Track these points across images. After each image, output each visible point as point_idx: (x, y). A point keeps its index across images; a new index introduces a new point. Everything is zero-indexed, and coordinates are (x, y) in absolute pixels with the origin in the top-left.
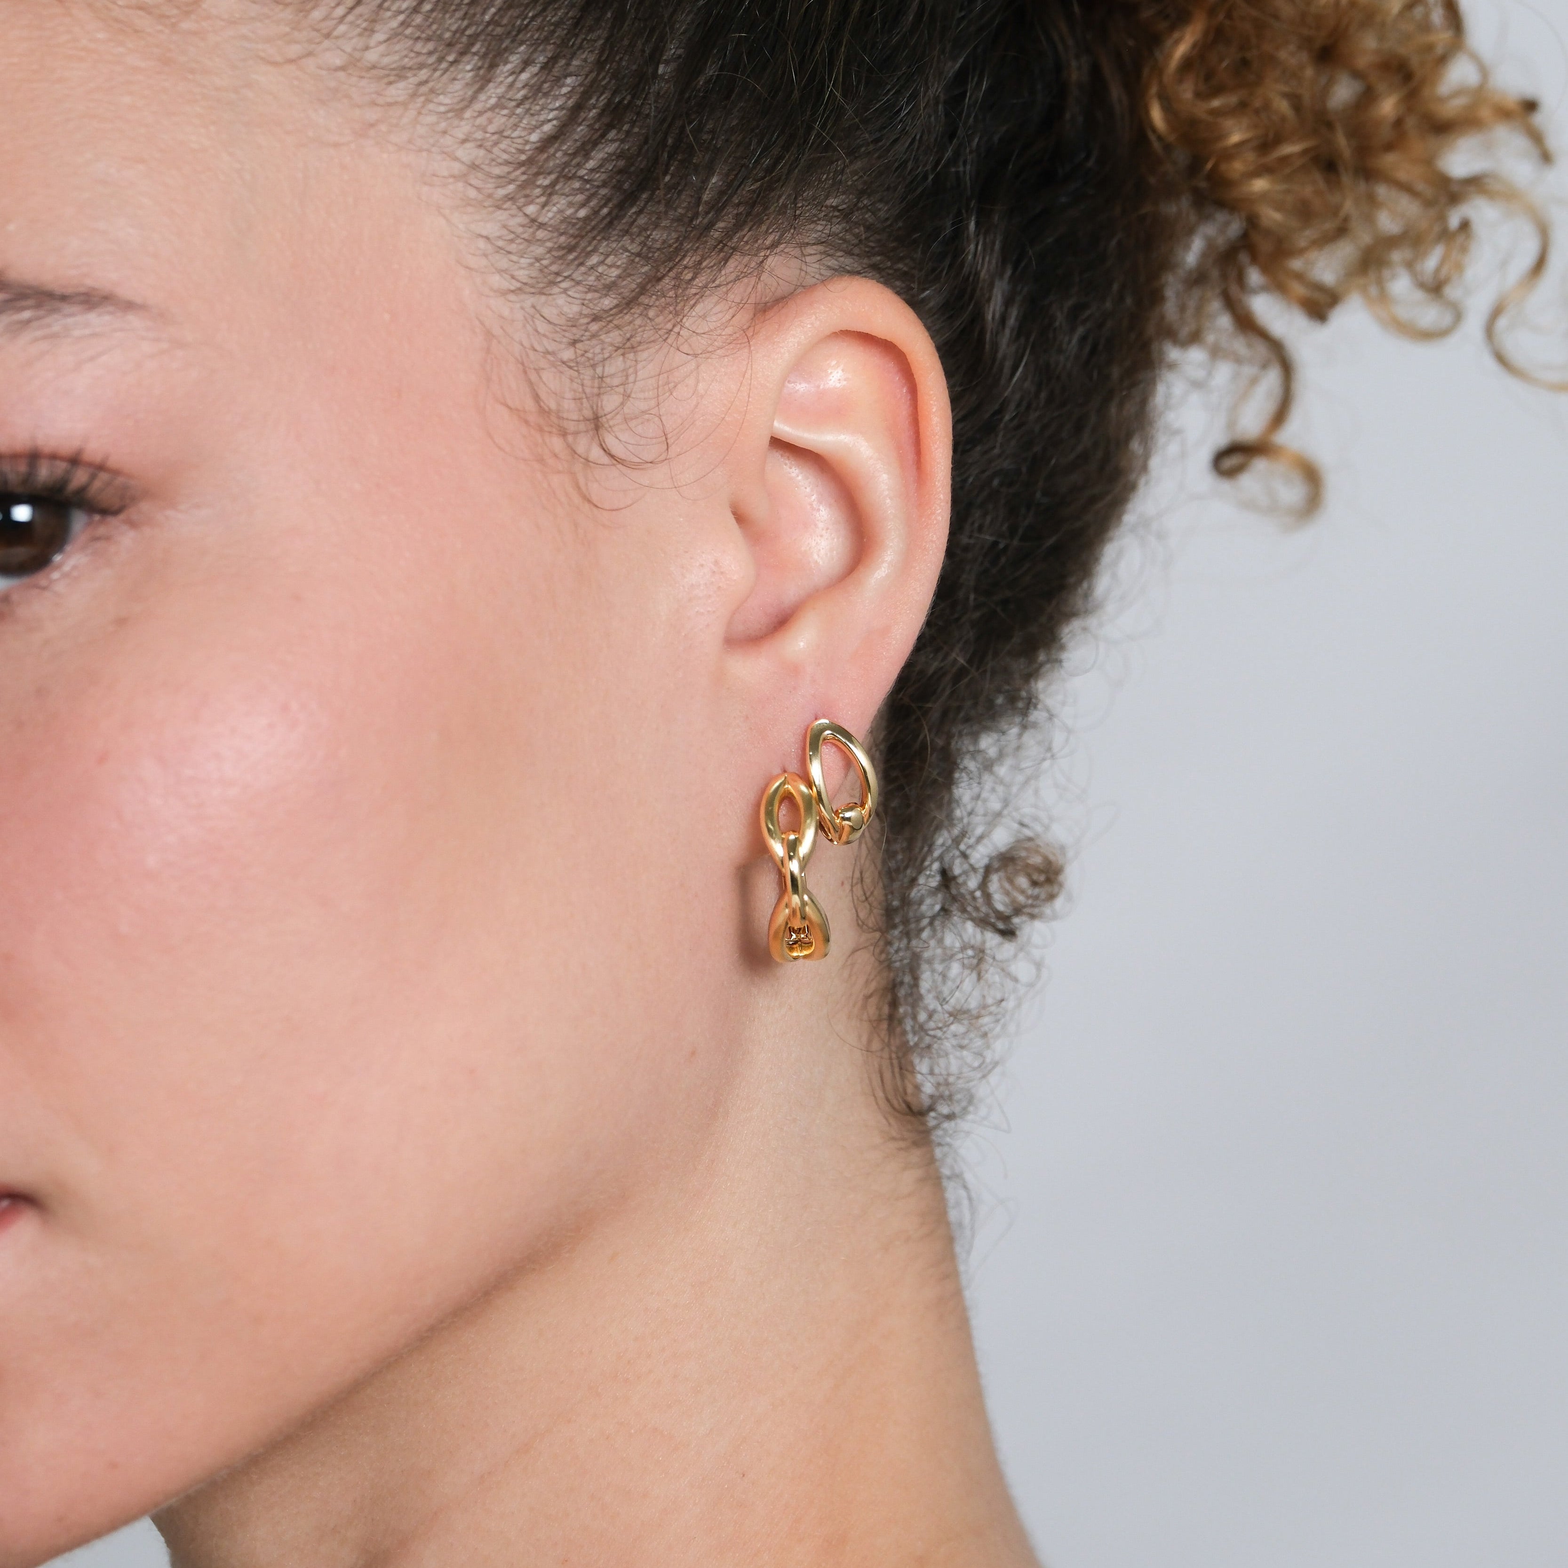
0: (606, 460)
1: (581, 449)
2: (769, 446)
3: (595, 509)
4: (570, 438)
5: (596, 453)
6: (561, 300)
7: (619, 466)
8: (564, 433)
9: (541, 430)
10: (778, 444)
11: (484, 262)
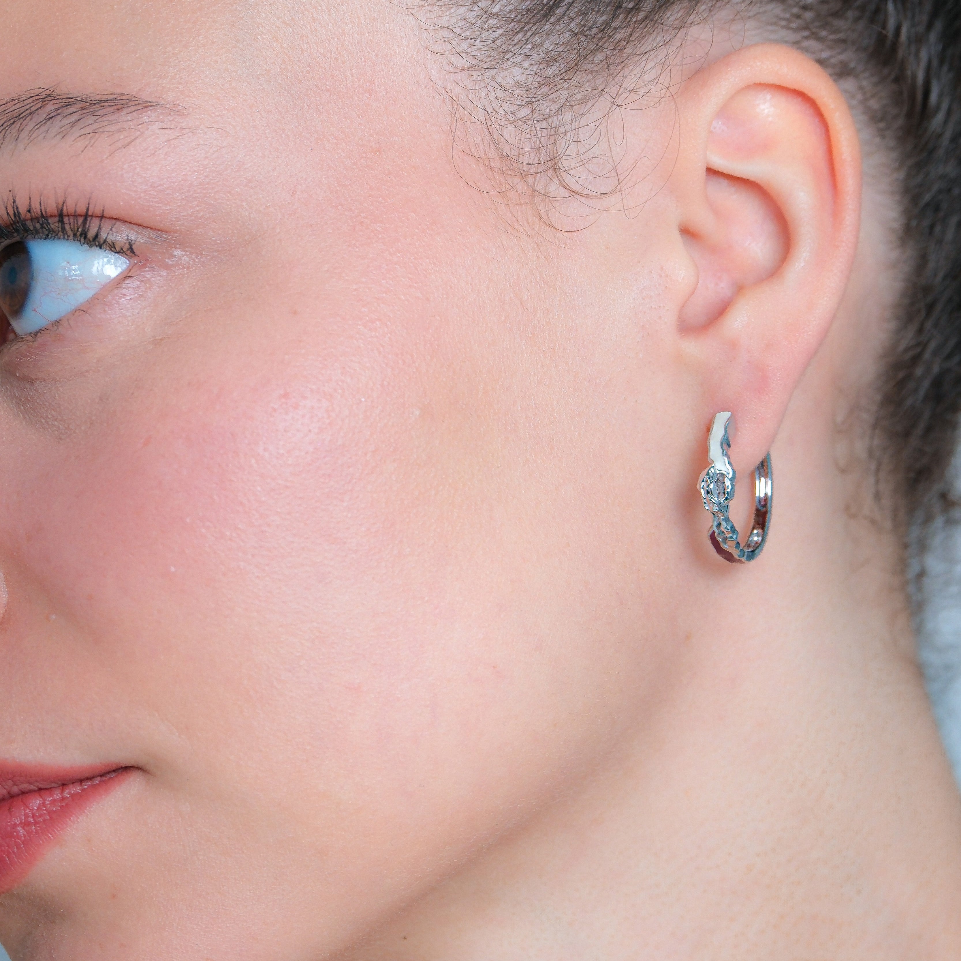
0: (565, 193)
1: (540, 187)
2: (707, 174)
3: (558, 233)
4: (530, 180)
5: (554, 189)
6: (517, 72)
7: (577, 197)
8: (523, 176)
9: (504, 173)
10: (712, 172)
11: (448, 46)
